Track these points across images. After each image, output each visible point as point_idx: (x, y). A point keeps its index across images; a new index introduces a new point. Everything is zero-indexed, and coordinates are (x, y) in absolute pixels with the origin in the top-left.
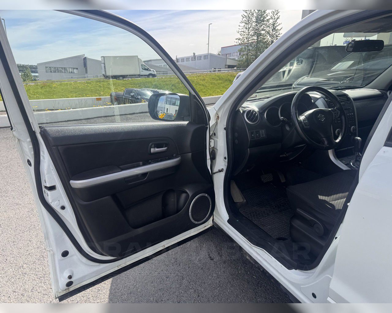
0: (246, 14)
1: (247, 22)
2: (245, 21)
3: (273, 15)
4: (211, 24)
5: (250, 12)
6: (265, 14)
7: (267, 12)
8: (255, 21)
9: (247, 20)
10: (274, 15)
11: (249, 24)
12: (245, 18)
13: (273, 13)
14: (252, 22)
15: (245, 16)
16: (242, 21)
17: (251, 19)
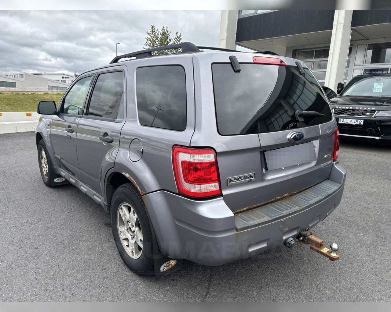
0: (150, 37)
1: (152, 45)
2: (150, 44)
3: (175, 41)
4: (119, 43)
5: (155, 36)
6: (169, 39)
7: (170, 37)
8: (159, 44)
9: (151, 43)
10: (177, 41)
11: (153, 47)
12: (149, 40)
13: (176, 39)
14: (157, 45)
15: (149, 39)
16: (146, 43)
17: (156, 43)
